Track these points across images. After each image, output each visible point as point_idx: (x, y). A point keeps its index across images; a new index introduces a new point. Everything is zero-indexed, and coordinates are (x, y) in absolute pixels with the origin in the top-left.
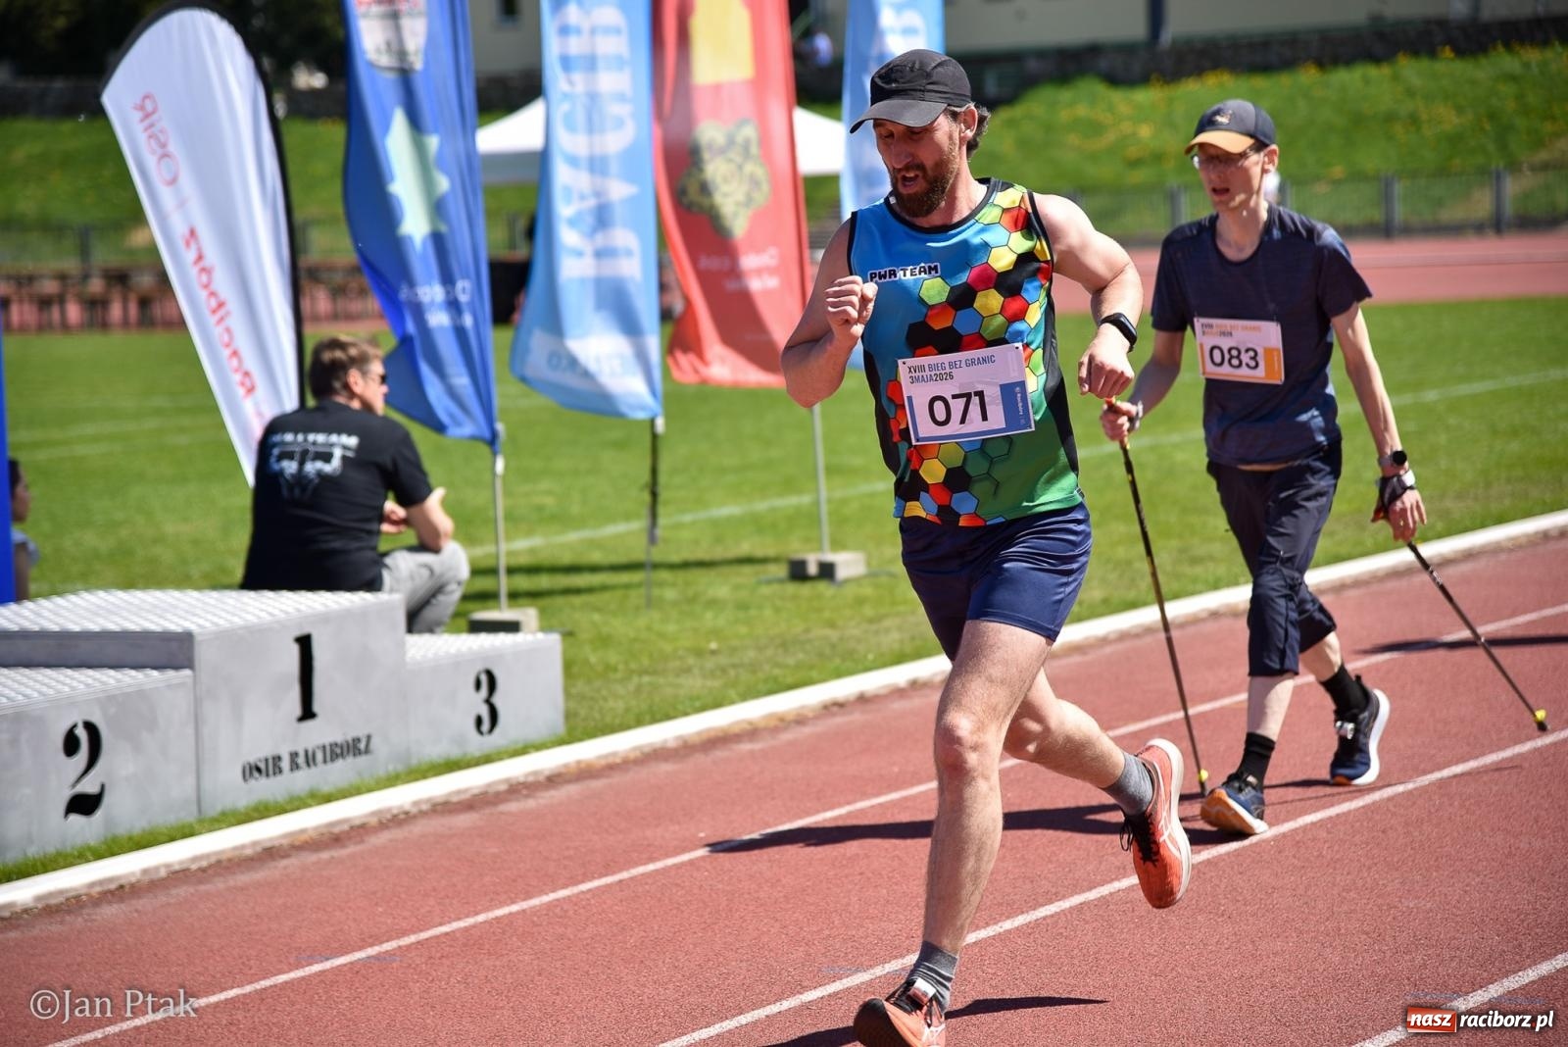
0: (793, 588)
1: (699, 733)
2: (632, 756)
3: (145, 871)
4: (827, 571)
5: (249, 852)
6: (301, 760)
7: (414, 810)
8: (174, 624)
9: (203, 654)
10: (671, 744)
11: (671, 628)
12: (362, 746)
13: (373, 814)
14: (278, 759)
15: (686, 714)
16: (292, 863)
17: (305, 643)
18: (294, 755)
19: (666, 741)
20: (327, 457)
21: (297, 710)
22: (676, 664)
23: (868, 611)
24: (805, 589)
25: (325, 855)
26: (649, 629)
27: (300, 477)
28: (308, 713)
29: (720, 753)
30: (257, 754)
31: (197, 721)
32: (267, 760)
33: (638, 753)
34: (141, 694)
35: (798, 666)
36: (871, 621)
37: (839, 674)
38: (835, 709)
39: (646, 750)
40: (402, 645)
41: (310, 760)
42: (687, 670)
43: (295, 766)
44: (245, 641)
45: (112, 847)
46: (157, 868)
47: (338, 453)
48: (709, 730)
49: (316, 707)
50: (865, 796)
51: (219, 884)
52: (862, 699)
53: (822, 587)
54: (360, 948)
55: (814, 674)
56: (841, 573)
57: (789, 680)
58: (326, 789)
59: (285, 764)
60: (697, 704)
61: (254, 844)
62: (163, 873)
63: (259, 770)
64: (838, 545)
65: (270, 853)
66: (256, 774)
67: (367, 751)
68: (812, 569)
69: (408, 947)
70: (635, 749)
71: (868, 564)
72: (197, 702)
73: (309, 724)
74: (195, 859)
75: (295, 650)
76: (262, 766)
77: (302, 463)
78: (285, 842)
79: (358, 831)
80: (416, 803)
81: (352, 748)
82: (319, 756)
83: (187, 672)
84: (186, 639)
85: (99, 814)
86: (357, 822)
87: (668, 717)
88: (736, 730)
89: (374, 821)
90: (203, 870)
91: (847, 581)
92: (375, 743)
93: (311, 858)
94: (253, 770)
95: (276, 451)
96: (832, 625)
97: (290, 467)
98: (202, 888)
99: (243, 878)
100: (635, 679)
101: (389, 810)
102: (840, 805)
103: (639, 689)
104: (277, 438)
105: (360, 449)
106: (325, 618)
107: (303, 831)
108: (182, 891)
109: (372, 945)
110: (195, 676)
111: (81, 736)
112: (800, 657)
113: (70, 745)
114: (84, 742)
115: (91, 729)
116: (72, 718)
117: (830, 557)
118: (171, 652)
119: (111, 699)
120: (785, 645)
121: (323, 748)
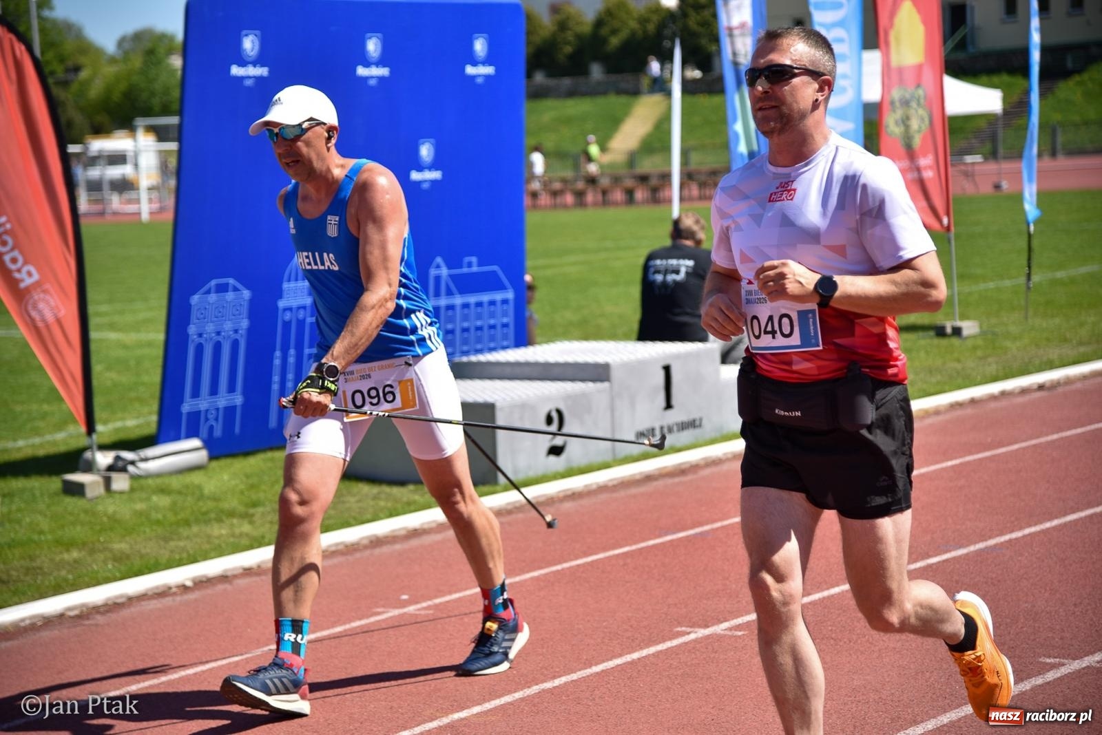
0: (937, 341)
3: (586, 486)
4: (957, 331)
5: (638, 477)
6: (665, 430)
7: (724, 458)
8: (600, 359)
9: (615, 374)
12: (697, 423)
13: (703, 459)
14: (653, 430)
16: (659, 484)
17: (667, 369)
18: (662, 428)
20: (677, 272)
21: (663, 404)
23: (979, 353)
24: (944, 342)
25: (677, 480)
27: (664, 283)
28: (669, 406)
30: (642, 427)
31: (612, 409)
32: (647, 430)
34: (584, 395)
35: (938, 383)
36: (981, 358)
37: (960, 387)
38: (958, 407)
40: (717, 372)
41: (670, 431)
44: (636, 368)
45: (569, 473)
46: (591, 485)
47: (683, 270)
49: (674, 402)
50: (971, 453)
51: (622, 493)
52: (973, 401)
53: (955, 341)
54: (692, 527)
55: (947, 388)
56: (965, 333)
57: (932, 390)
58: (678, 445)
59: (657, 432)
61: (641, 473)
62: (594, 487)
63: (643, 435)
64: (964, 317)
65: (648, 478)
66: (642, 437)
67: (700, 426)
68: (949, 330)
69: (717, 529)
71: (981, 327)
72: (612, 399)
73: (669, 412)
74: (611, 480)
75: (662, 374)
76: (645, 432)
77: (665, 275)
78: (657, 473)
79: (694, 468)
80: (725, 454)
81: (692, 424)
82: (675, 428)
83: (606, 384)
84: (606, 367)
85: (564, 456)
86: (694, 463)
89: (702, 463)
90: (614, 486)
91: (967, 338)
92: (704, 422)
93: (670, 481)
94: (640, 435)
95: (652, 270)
96: (958, 361)
97: (659, 278)
98: (615, 495)
99: (634, 491)
101: (710, 457)
102: (956, 458)
104: (652, 263)
105: (695, 267)
106: (678, 356)
107: (665, 467)
108: (604, 496)
109: (698, 527)
110: (611, 388)
111: (555, 415)
112: (939, 377)
113: (549, 420)
114: (556, 419)
115: (559, 412)
116: (550, 406)
117: (959, 323)
118: (599, 373)
119: (569, 397)
120: (931, 371)
121: (677, 424)
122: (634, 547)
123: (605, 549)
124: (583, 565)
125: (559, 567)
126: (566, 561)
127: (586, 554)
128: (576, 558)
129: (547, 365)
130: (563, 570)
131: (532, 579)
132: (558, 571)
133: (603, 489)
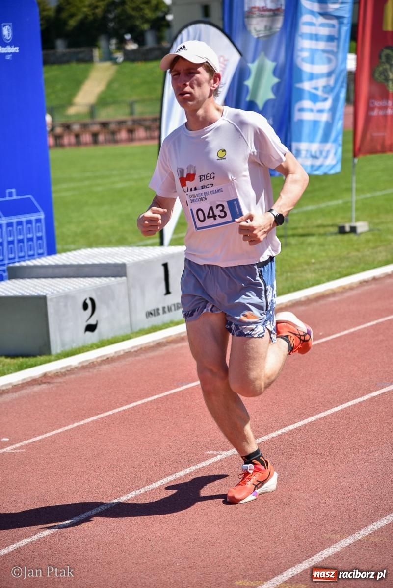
0: (340, 237)
1: (313, 295)
2: (289, 304)
3: (116, 353)
4: (353, 230)
5: (152, 344)
6: (166, 310)
8: (118, 260)
9: (130, 271)
10: (303, 299)
11: (296, 254)
14: (158, 309)
15: (307, 287)
16: (168, 348)
17: (165, 266)
18: (164, 308)
19: (301, 298)
21: (164, 291)
22: (299, 268)
23: (372, 244)
24: (346, 237)
26: (287, 255)
28: (168, 292)
29: (322, 302)
30: (151, 308)
31: (129, 296)
32: (154, 310)
33: (290, 303)
34: (109, 287)
35: (348, 267)
36: (373, 248)
37: (364, 270)
38: (365, 283)
39: (294, 302)
41: (170, 310)
42: (305, 270)
43: (164, 312)
44: (144, 265)
45: (102, 344)
46: (120, 351)
48: (317, 293)
49: (171, 290)
50: (381, 317)
51: (143, 357)
52: (375, 279)
53: (352, 236)
55: (354, 270)
56: (359, 230)
57: (345, 272)
58: (176, 320)
59: (161, 311)
60: (311, 283)
61: (153, 341)
62: (122, 353)
63: (151, 314)
64: (357, 220)
65: (159, 345)
66: (150, 315)
68: (348, 229)
70: (289, 302)
71: (370, 226)
72: (129, 289)
73: (168, 296)
74: (133, 348)
75: (162, 269)
76: (153, 312)
78: (164, 340)
82: (173, 308)
83: (124, 278)
84: (123, 266)
85: (97, 331)
87: (299, 289)
88: (327, 293)
90: (136, 352)
91: (362, 233)
93: (174, 346)
94: (150, 314)
96: (358, 250)
98: (137, 358)
99: (151, 354)
100: (285, 275)
103: (287, 279)
106: (172, 256)
107: (170, 336)
108: (130, 359)
110: (127, 280)
111: (89, 302)
112: (348, 263)
113: (85, 307)
114: (90, 305)
115: (92, 300)
116: (85, 296)
117: (354, 224)
118: (118, 270)
119: (98, 289)
120: (341, 259)
121: (174, 305)
122: (161, 395)
123: (141, 398)
124: (129, 409)
125: (110, 413)
126: (114, 408)
127: (128, 402)
128: (122, 406)
129: (79, 267)
130: (113, 414)
131: (93, 422)
132: (110, 415)
133: (128, 354)
